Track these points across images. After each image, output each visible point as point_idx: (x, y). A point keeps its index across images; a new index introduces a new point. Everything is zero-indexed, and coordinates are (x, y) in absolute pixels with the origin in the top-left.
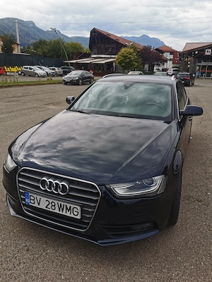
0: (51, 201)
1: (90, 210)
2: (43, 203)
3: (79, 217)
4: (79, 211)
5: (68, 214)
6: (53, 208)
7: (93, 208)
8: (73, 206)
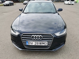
0: (37, 42)
1: (50, 42)
2: (34, 43)
3: (47, 45)
4: (47, 43)
5: (43, 45)
6: (38, 44)
7: (51, 41)
8: (45, 42)
